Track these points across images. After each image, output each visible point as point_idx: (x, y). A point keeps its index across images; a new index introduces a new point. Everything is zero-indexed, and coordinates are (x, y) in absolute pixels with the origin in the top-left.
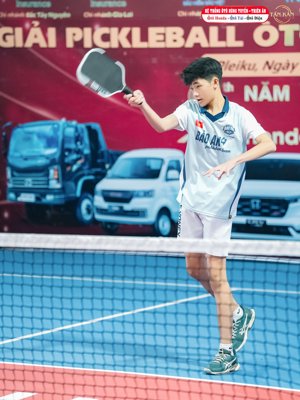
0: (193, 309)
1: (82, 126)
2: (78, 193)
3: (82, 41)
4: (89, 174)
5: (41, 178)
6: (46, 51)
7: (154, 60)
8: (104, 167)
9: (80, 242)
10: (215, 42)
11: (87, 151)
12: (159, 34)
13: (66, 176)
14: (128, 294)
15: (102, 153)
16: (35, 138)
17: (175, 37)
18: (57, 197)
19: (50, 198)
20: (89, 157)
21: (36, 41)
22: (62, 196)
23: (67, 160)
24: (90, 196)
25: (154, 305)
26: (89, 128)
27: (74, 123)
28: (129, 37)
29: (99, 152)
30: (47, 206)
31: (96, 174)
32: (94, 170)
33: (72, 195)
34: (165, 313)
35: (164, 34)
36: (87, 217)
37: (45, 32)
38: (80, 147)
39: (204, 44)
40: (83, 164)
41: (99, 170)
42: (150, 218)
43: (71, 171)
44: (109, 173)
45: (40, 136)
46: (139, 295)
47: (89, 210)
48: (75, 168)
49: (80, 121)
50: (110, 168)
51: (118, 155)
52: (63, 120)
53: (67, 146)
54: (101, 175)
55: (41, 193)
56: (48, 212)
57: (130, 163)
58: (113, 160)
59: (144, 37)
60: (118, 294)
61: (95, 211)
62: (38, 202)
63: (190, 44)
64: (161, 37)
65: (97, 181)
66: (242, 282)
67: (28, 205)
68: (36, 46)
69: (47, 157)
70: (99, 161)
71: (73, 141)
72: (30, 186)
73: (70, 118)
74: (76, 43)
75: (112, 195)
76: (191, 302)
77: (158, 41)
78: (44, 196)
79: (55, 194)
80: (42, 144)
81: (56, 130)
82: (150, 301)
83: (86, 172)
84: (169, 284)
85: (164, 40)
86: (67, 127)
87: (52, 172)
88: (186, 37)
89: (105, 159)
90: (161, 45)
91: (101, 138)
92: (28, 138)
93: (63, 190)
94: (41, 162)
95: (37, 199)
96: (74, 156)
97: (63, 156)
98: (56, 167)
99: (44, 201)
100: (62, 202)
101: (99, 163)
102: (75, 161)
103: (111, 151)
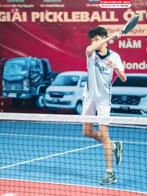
0: (93, 151)
1: (39, 60)
2: (37, 93)
3: (39, 18)
4: (43, 84)
5: (19, 85)
6: (22, 24)
7: (75, 28)
8: (50, 80)
9: (38, 117)
10: (104, 19)
11: (42, 72)
12: (77, 15)
13: (32, 85)
14: (61, 144)
15: (49, 73)
16: (16, 66)
17: (85, 17)
18: (27, 95)
19: (23, 95)
20: (43, 75)
21: (17, 18)
22: (30, 95)
23: (32, 77)
24: (43, 94)
25: (74, 149)
26: (43, 61)
27: (35, 59)
28: (63, 17)
29: (48, 73)
30: (22, 99)
31: (46, 84)
32: (45, 82)
33: (35, 94)
34: (79, 153)
35: (80, 15)
36: (42, 105)
37: (21, 14)
38: (38, 70)
39: (99, 20)
40: (40, 79)
41: (48, 82)
42: (73, 106)
43: (34, 82)
44: (53, 83)
45: (19, 65)
46: (66, 144)
47: (43, 101)
48: (36, 80)
49: (38, 58)
50: (53, 80)
51: (57, 74)
52: (30, 57)
53: (32, 70)
54: (49, 84)
55: (19, 93)
56: (23, 102)
57: (63, 78)
58: (54, 76)
59: (70, 17)
60: (56, 144)
61: (46, 102)
62: (18, 97)
63: (92, 20)
64: (78, 17)
65: (47, 87)
66: (117, 138)
67: (13, 99)
68: (17, 21)
69: (22, 75)
70: (48, 77)
71: (35, 67)
72: (14, 89)
73: (33, 56)
74: (36, 20)
75: (54, 94)
76: (93, 148)
77: (77, 19)
78: (21, 94)
79: (26, 93)
80: (20, 69)
81: (26, 62)
82: (72, 147)
83: (41, 83)
84: (81, 139)
85: (80, 18)
86: (32, 61)
87: (25, 82)
88: (90, 16)
89: (51, 77)
90: (78, 21)
91: (49, 66)
92: (13, 66)
93: (30, 91)
94: (19, 78)
95: (18, 96)
96: (36, 75)
97: (30, 75)
98: (27, 80)
99: (21, 97)
100: (30, 97)
101: (48, 78)
102: (36, 77)
103: (53, 72)
